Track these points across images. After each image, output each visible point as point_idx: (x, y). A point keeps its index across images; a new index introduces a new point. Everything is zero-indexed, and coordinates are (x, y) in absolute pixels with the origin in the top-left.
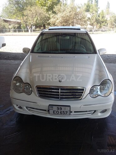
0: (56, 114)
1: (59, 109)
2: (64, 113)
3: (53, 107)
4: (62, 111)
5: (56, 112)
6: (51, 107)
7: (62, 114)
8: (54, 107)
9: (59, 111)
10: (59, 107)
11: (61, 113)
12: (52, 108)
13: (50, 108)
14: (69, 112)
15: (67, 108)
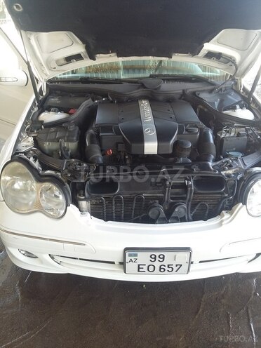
0: (147, 272)
1: (157, 258)
2: (170, 269)
3: (136, 255)
4: (166, 263)
5: (145, 268)
6: (130, 255)
7: (166, 272)
8: (140, 254)
9: (157, 264)
10: (157, 254)
11: (160, 268)
12: (133, 258)
13: (128, 259)
14: (185, 267)
15: (180, 255)
